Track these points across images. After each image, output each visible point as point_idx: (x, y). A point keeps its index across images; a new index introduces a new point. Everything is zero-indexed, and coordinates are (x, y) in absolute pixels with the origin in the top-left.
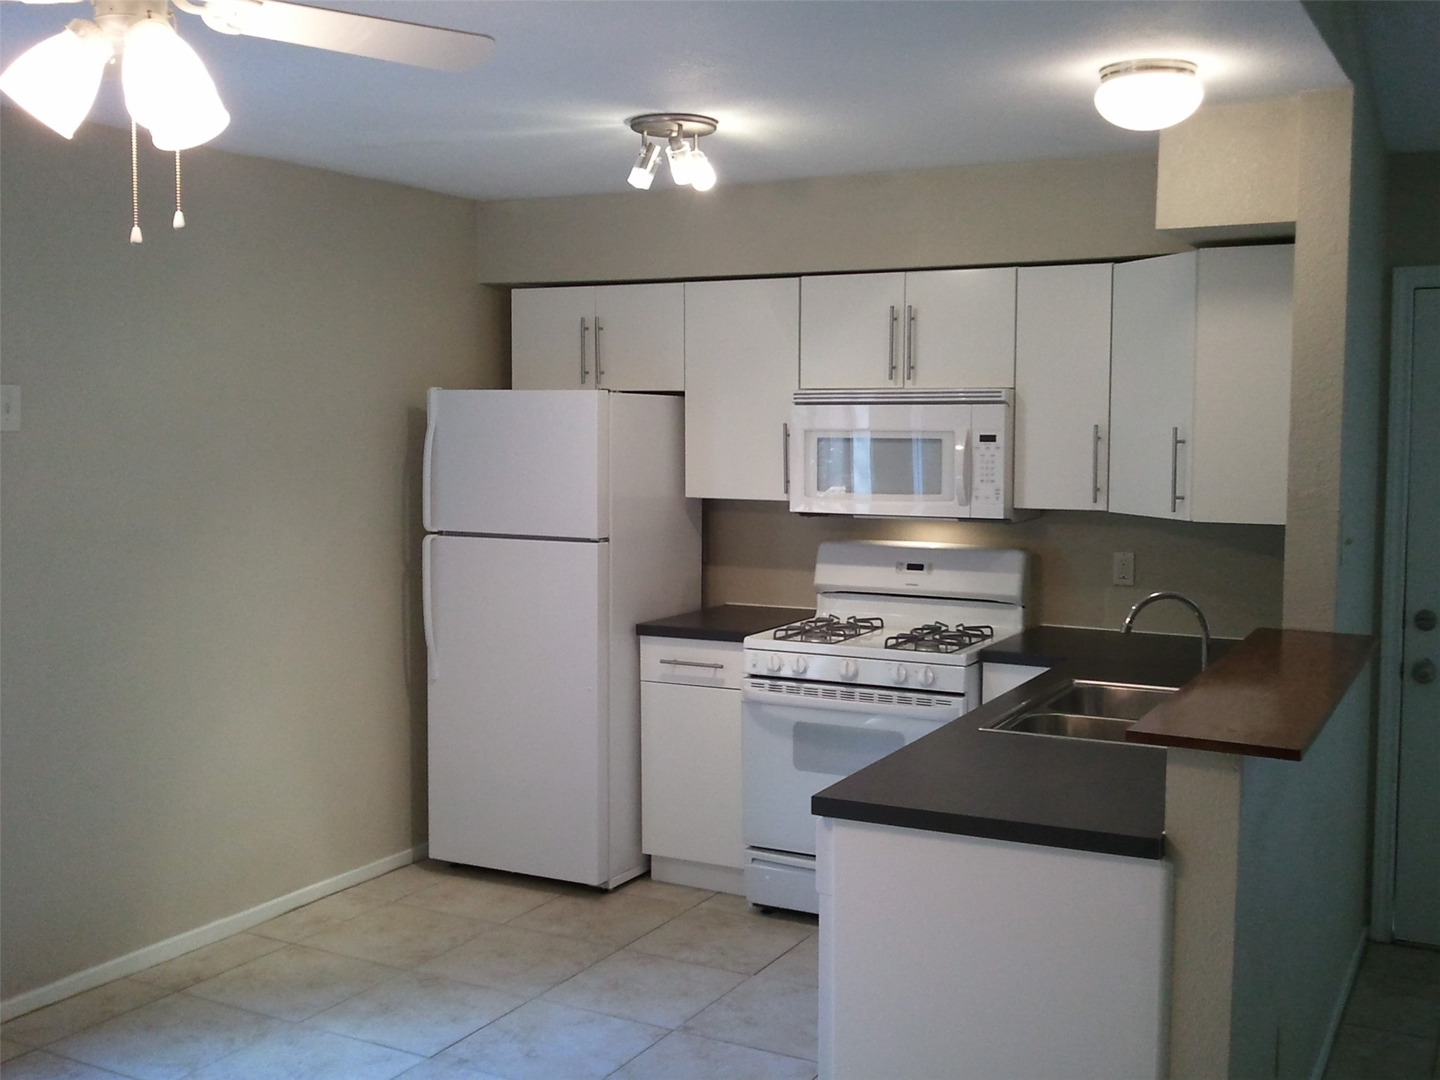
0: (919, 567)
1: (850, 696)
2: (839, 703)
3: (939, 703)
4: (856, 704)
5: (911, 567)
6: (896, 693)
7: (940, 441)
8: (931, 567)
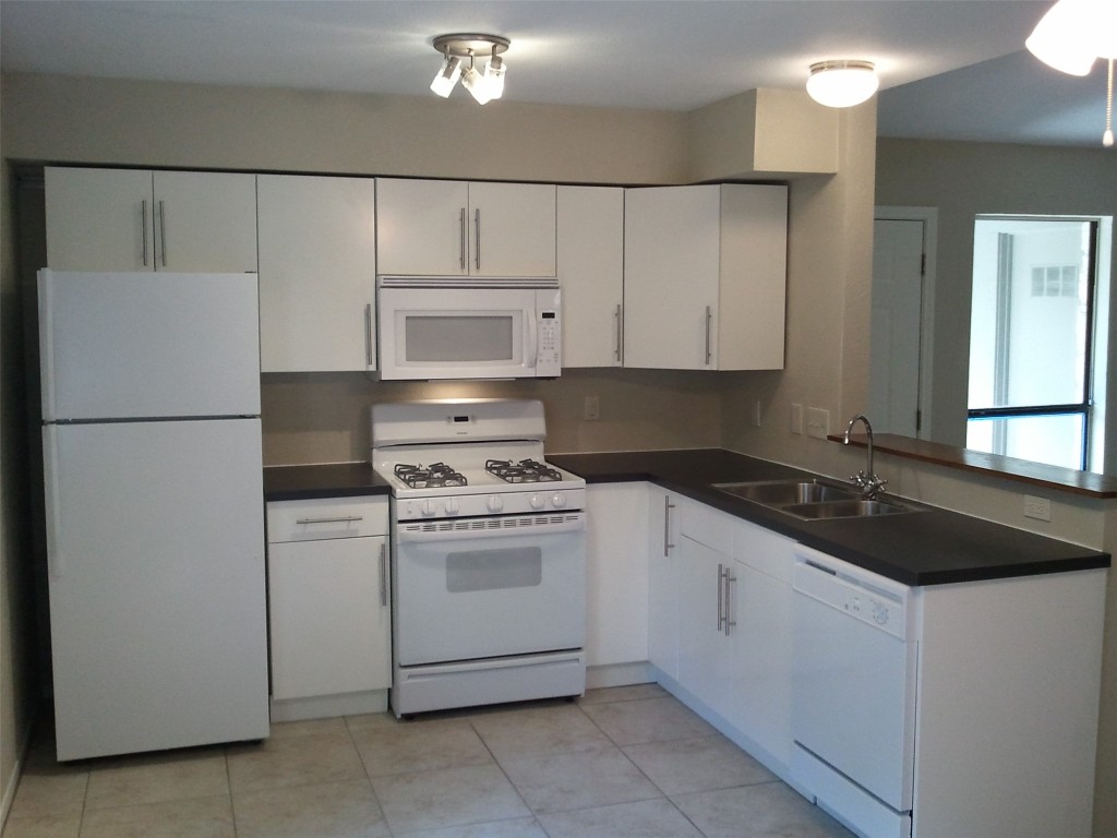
0: (465, 419)
1: (497, 525)
2: (487, 531)
3: (568, 518)
4: (503, 530)
5: (458, 419)
6: (534, 517)
7: (511, 317)
8: (474, 418)
